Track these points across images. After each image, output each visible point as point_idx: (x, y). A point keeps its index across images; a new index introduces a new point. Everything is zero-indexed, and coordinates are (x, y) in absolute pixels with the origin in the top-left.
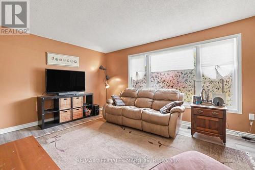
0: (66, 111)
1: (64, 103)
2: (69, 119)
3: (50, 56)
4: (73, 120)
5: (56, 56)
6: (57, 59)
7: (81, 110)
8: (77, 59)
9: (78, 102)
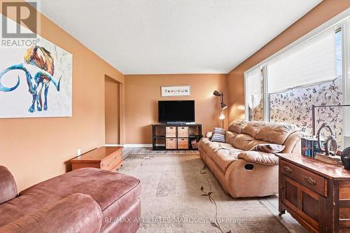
0: (172, 138)
1: (170, 132)
2: (174, 147)
3: (163, 89)
4: (177, 149)
5: (168, 89)
6: (169, 91)
7: (186, 141)
8: (188, 88)
9: (184, 132)
